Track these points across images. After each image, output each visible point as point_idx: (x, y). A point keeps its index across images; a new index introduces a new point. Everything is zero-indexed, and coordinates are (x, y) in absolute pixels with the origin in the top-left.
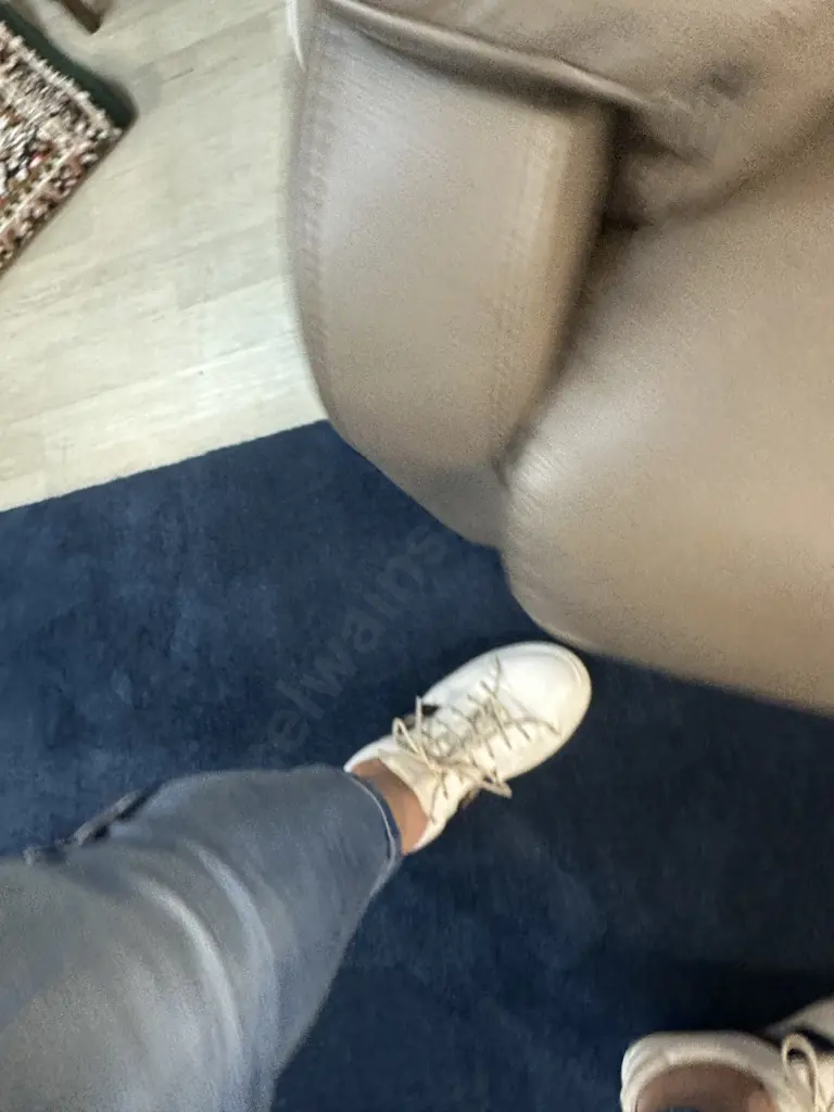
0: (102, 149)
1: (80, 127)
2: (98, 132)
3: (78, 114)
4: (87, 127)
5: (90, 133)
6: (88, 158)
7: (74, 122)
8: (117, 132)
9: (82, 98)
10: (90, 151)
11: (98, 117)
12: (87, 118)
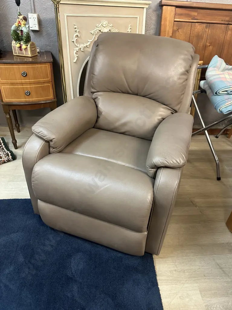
0: (9, 161)
1: (7, 157)
2: (9, 158)
3: (8, 155)
4: (8, 157)
5: (8, 158)
6: (5, 161)
7: (6, 156)
8: (12, 160)
9: (10, 154)
10: (6, 160)
11: (10, 157)
12: (9, 156)
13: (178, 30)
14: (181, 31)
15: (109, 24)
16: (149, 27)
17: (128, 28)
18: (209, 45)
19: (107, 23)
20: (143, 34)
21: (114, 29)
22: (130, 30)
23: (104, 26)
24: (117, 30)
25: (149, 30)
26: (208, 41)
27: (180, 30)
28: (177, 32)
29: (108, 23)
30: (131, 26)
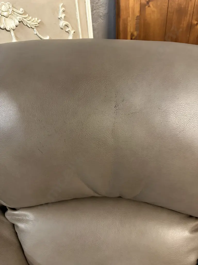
13: (148, 3)
14: (153, 5)
15: (15, 10)
16: (97, 3)
17: (59, 10)
18: (196, 22)
19: (11, 7)
20: (90, 38)
21: (30, 18)
22: (64, 15)
23: (5, 14)
24: (36, 19)
25: (98, 9)
26: (195, 17)
27: (151, 4)
28: (147, 7)
29: (13, 7)
30: (63, 6)
